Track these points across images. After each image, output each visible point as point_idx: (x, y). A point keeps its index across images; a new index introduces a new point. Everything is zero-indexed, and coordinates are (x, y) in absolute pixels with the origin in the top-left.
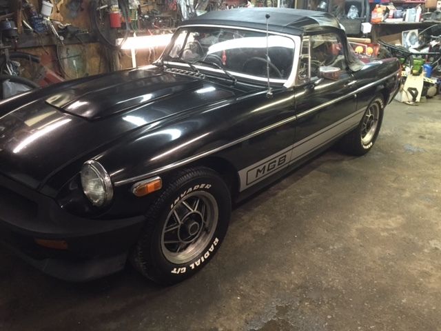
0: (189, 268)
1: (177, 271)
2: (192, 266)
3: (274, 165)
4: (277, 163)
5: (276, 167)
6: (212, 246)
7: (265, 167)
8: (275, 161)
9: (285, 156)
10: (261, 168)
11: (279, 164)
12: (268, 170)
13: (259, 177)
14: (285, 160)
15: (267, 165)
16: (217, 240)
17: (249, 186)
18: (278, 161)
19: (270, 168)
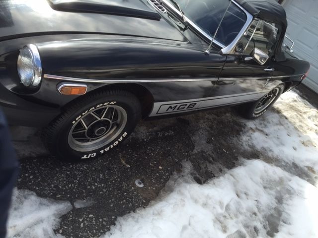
1: (87, 156)
3: (184, 107)
4: (187, 107)
5: (185, 109)
7: (177, 106)
8: (186, 105)
11: (188, 108)
12: (178, 109)
13: (168, 111)
16: (126, 133)
17: (159, 115)
18: (188, 105)
19: (180, 108)
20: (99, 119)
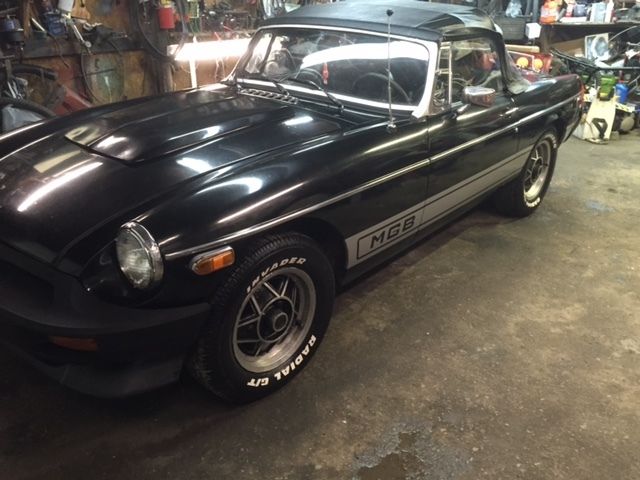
0: (273, 379)
1: (255, 382)
2: (278, 376)
3: (398, 231)
4: (401, 228)
5: (401, 233)
6: (307, 348)
7: (384, 232)
8: (399, 225)
9: (414, 217)
10: (378, 234)
11: (404, 229)
12: (389, 237)
13: (374, 247)
14: (412, 223)
15: (387, 229)
16: (313, 338)
17: (361, 260)
18: (402, 225)
19: (392, 234)
20: (278, 296)
